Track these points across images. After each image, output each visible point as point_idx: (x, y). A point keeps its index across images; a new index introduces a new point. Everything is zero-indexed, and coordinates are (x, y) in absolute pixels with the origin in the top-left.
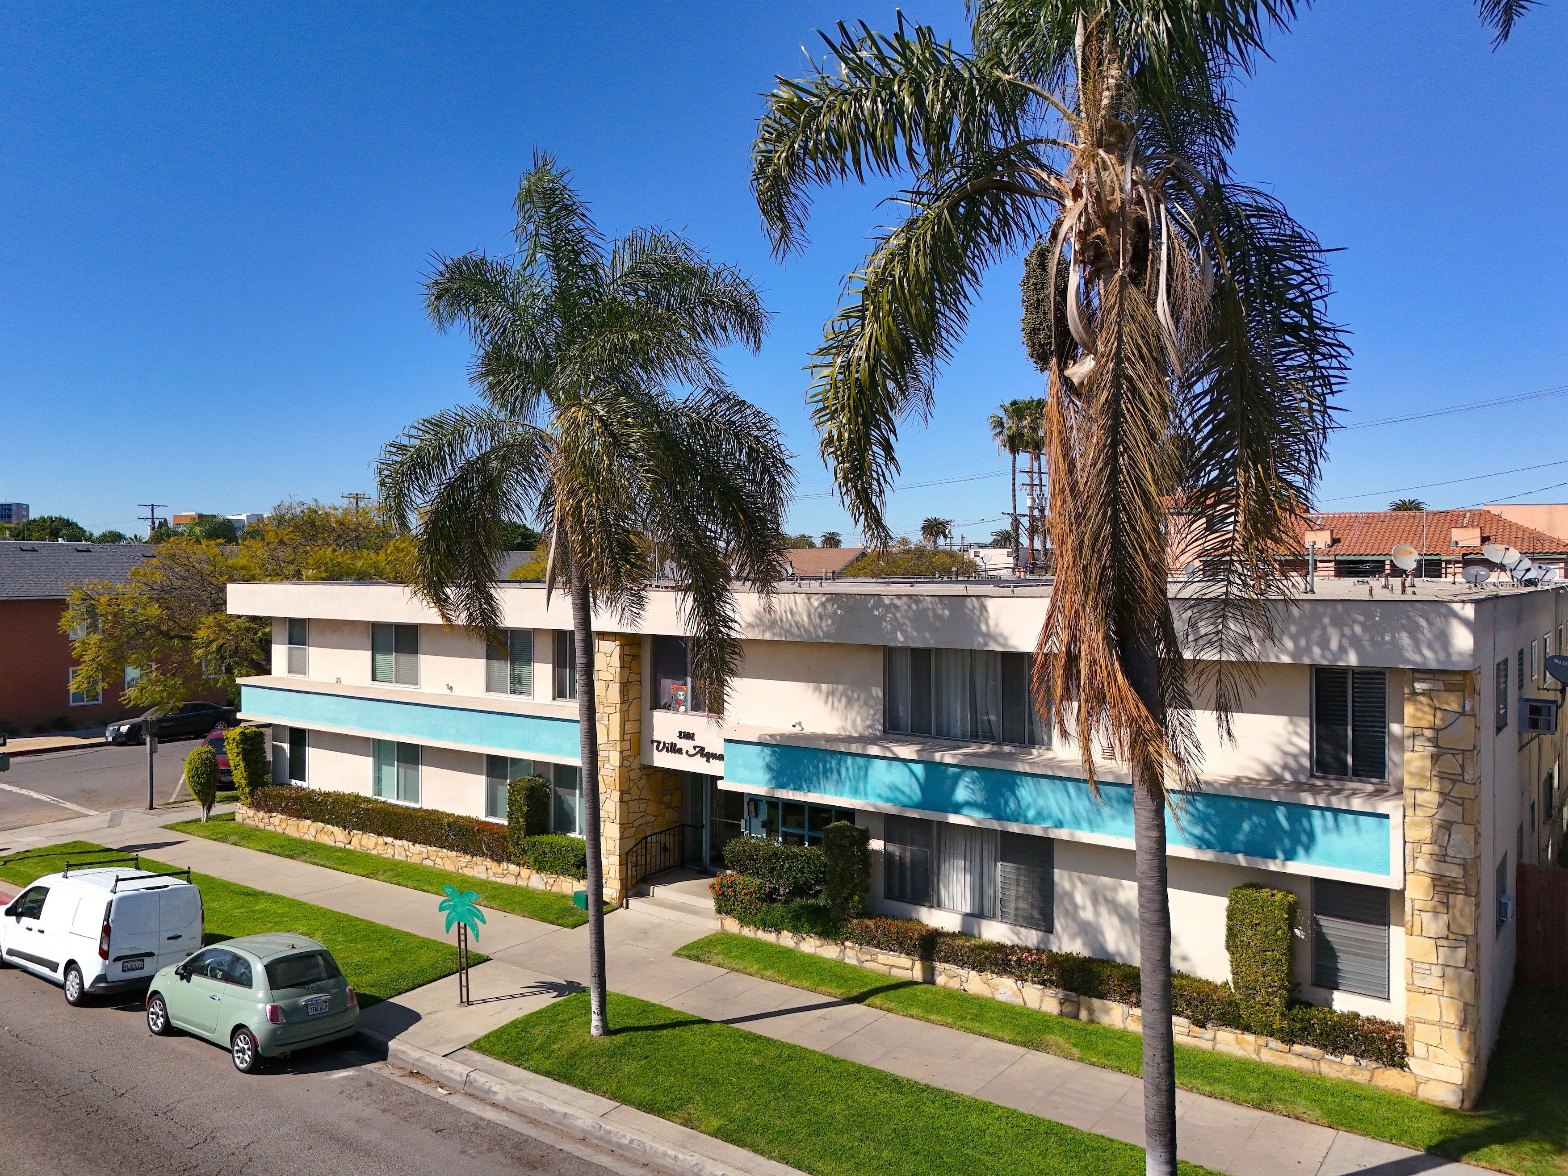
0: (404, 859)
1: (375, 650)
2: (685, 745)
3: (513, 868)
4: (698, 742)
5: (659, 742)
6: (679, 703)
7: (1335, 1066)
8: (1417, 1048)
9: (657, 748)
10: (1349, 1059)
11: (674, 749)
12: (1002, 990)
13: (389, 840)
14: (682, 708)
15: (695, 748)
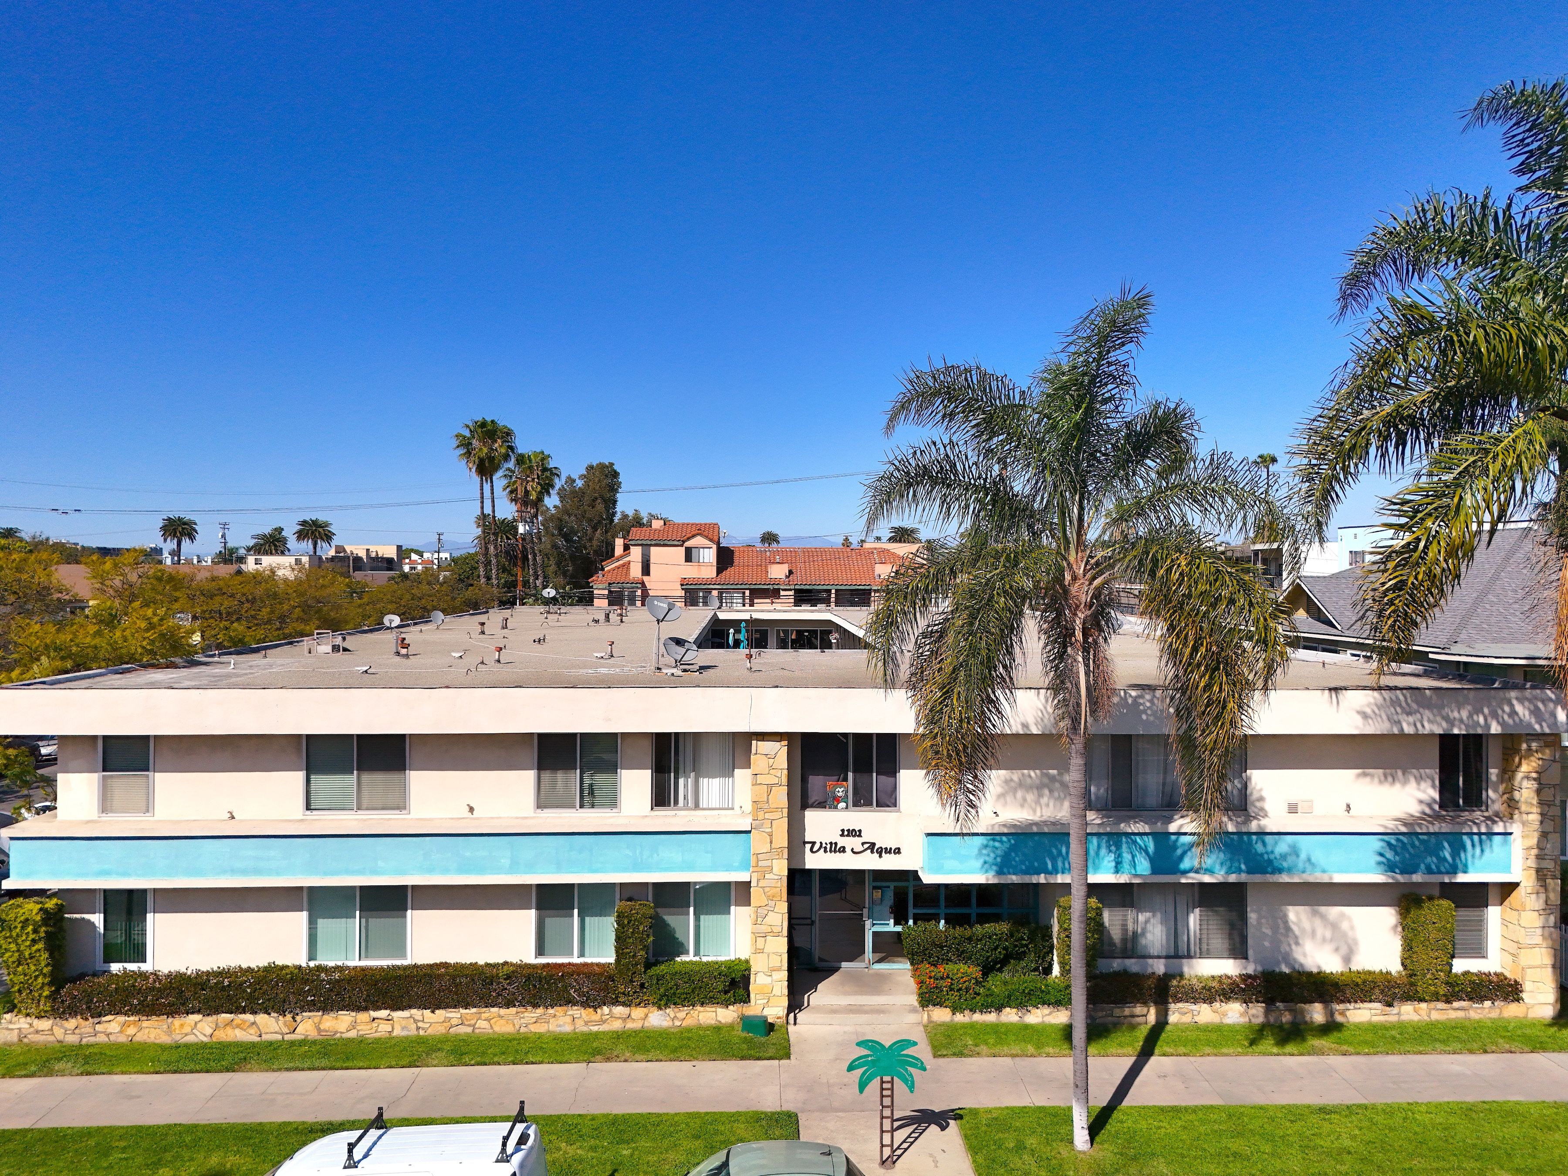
0: (413, 1032)
1: (310, 770)
2: (849, 843)
3: (619, 1010)
4: (866, 837)
5: (813, 843)
6: (838, 800)
7: (1479, 1011)
8: (1527, 986)
9: (811, 850)
10: (1487, 1004)
11: (835, 848)
12: (1230, 1014)
13: (383, 1013)
14: (842, 805)
15: (863, 844)
